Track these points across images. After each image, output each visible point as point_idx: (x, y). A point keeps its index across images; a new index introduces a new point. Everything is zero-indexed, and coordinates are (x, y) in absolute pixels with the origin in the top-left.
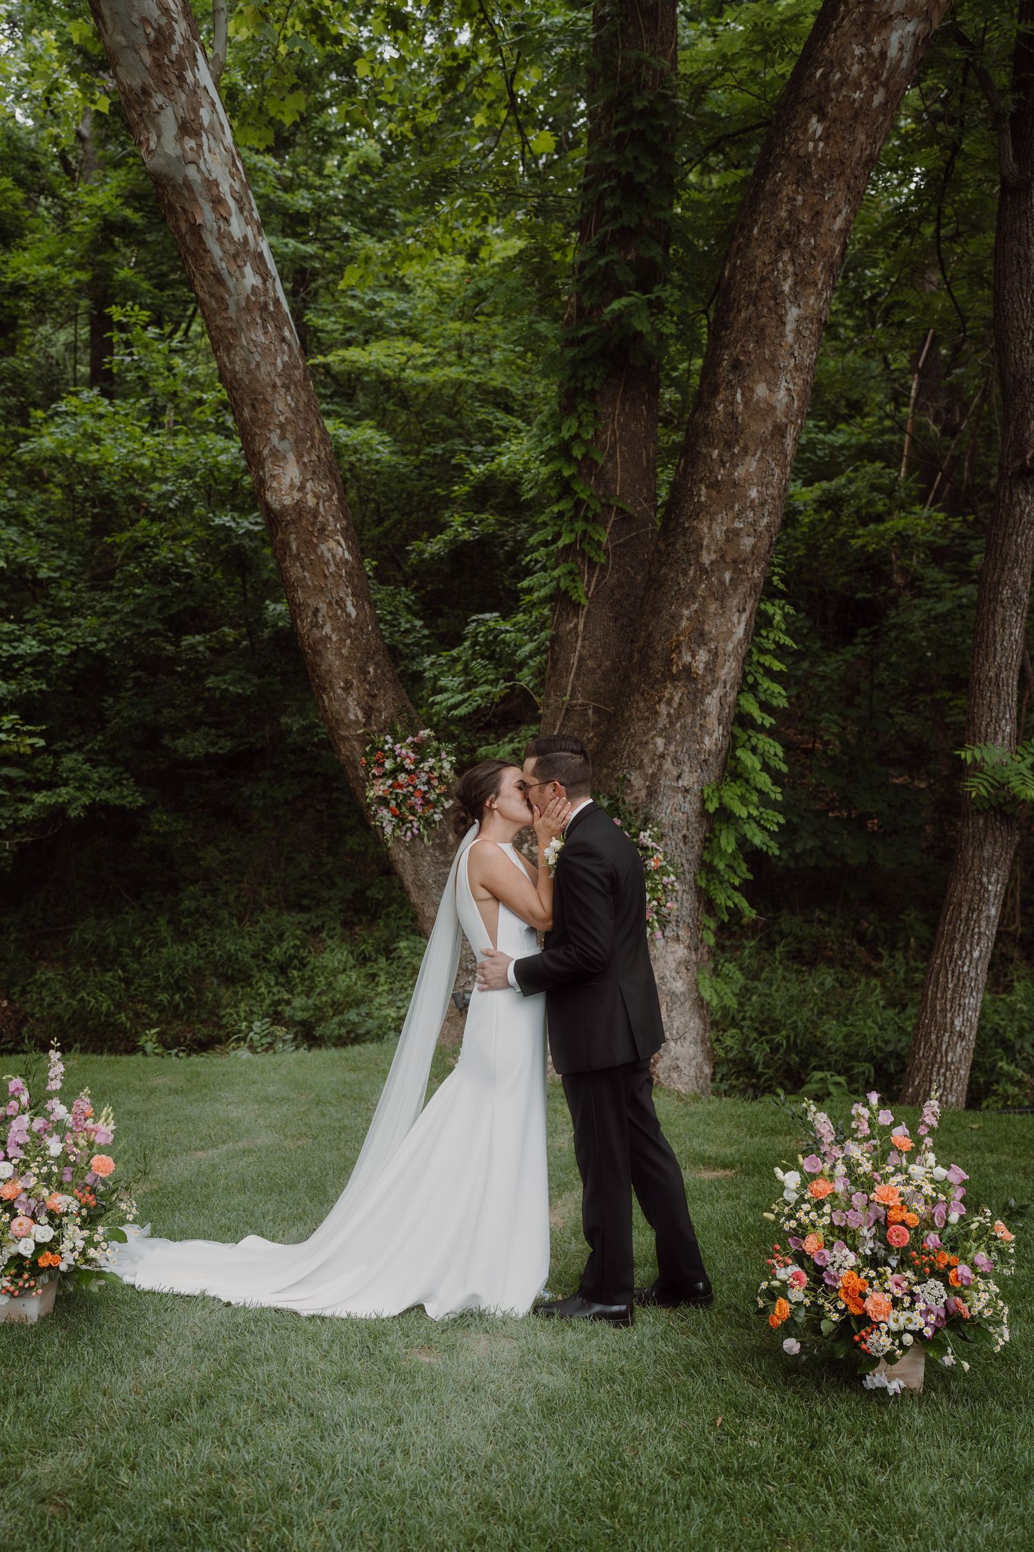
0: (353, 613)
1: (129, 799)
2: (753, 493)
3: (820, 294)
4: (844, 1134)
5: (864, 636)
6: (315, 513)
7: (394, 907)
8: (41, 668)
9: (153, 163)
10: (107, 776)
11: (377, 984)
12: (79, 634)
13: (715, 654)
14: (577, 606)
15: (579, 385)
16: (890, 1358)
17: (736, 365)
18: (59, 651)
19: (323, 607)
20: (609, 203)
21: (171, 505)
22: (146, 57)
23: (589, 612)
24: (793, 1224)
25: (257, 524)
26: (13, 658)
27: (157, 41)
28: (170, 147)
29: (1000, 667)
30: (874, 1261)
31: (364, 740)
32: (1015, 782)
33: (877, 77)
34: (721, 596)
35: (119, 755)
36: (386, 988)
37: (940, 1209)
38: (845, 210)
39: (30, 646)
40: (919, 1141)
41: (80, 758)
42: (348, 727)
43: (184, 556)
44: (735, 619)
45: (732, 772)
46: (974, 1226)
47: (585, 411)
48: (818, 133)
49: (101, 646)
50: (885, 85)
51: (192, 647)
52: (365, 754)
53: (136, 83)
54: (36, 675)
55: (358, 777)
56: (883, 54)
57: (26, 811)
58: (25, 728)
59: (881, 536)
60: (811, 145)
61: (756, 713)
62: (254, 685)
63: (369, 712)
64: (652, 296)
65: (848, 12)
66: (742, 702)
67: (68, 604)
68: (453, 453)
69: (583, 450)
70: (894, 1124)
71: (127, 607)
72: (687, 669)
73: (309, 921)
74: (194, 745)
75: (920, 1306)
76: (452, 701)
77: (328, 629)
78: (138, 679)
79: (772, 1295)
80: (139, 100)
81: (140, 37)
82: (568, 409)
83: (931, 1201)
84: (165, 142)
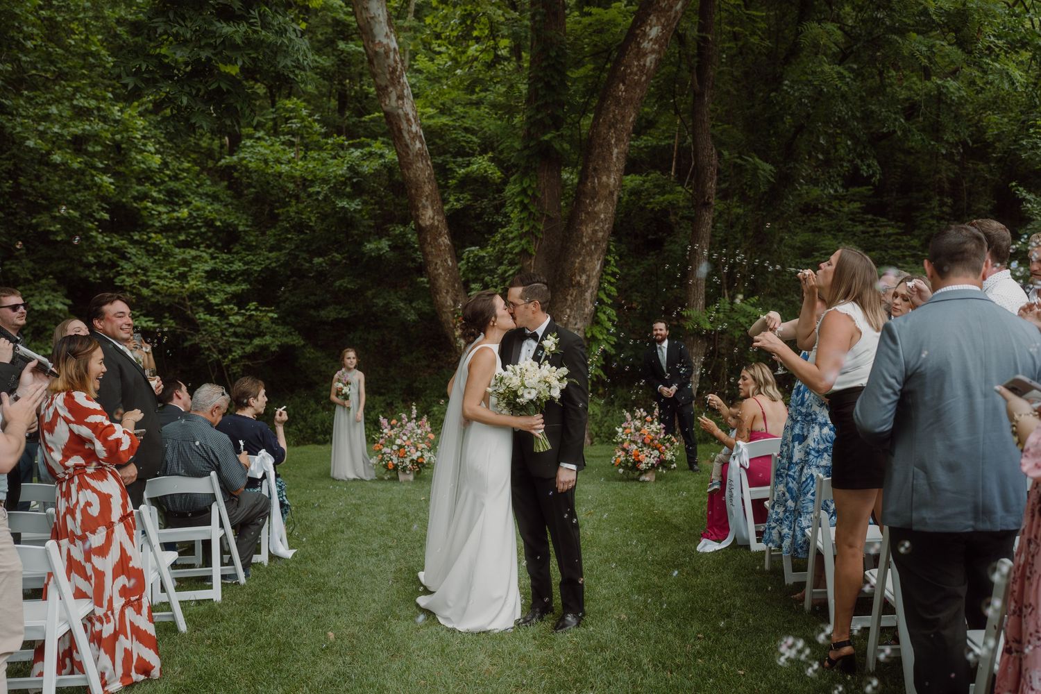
0: (450, 263)
1: (297, 342)
2: (602, 216)
3: (625, 143)
4: (634, 417)
5: (653, 256)
6: (438, 227)
8: (246, 277)
9: (387, 109)
10: (285, 330)
12: (262, 259)
13: (589, 277)
14: (530, 256)
15: (530, 165)
16: (645, 472)
17: (595, 170)
18: (255, 268)
19: (439, 262)
20: (541, 93)
21: (320, 198)
22: (388, 77)
23: (536, 258)
24: (621, 440)
25: (358, 205)
26: (230, 272)
27: (392, 72)
28: (394, 103)
30: (641, 448)
31: (454, 313)
32: (702, 323)
33: (643, 72)
34: (590, 254)
35: (288, 319)
37: (658, 435)
38: (633, 115)
39: (238, 266)
42: (447, 308)
44: (596, 263)
45: (596, 321)
47: (532, 175)
48: (623, 89)
49: (274, 265)
50: (646, 74)
51: (321, 264)
53: (383, 84)
54: (244, 281)
56: (645, 65)
57: (248, 349)
58: (263, 309)
59: (661, 203)
60: (620, 93)
61: (605, 299)
62: (357, 284)
64: (560, 133)
65: (632, 49)
66: (599, 294)
67: (254, 244)
68: (447, 163)
69: (532, 192)
70: (646, 416)
71: (289, 246)
72: (578, 283)
74: (329, 314)
75: (652, 456)
77: (440, 271)
78: (294, 281)
79: (615, 460)
80: (383, 89)
81: (386, 71)
82: (525, 174)
83: (657, 433)
84: (392, 102)
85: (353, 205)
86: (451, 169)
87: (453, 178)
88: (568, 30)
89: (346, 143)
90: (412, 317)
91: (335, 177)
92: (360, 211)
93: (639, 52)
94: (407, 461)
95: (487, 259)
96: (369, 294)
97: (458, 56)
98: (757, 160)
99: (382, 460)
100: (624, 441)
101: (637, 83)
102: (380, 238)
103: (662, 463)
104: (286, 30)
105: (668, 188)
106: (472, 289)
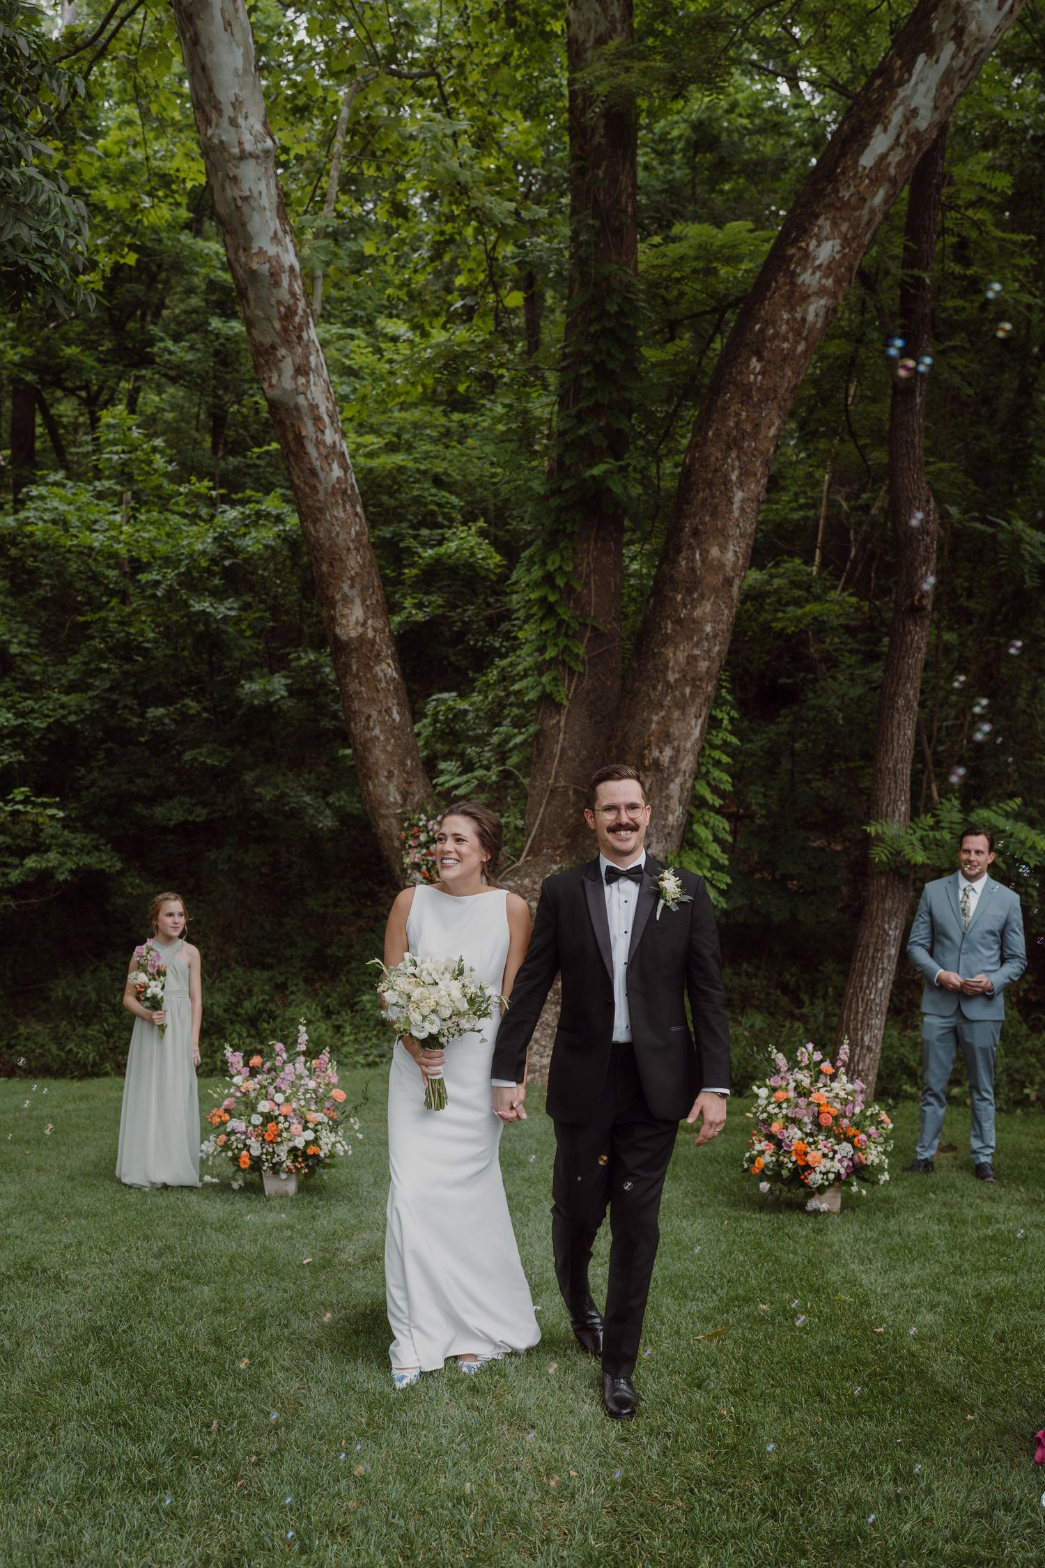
0: (397, 717)
1: (108, 864)
2: (708, 628)
3: (759, 482)
4: (794, 1064)
5: (786, 717)
6: (373, 643)
7: (354, 964)
8: (18, 740)
9: (274, 393)
10: (87, 841)
11: (343, 1035)
12: (50, 706)
13: (677, 750)
14: (558, 707)
15: (561, 527)
16: (821, 1190)
17: (696, 533)
18: (36, 723)
19: (375, 715)
20: (587, 384)
21: (159, 594)
22: (277, 325)
23: (569, 711)
24: (765, 1115)
25: (231, 609)
27: (286, 315)
28: (288, 383)
29: (896, 760)
30: (811, 1135)
31: (402, 818)
32: (908, 850)
33: (800, 334)
34: (682, 705)
35: (94, 822)
36: (352, 1038)
37: (850, 1106)
38: (777, 422)
40: (837, 1069)
41: (59, 826)
42: (388, 807)
43: (142, 630)
44: (693, 723)
45: (688, 842)
46: (868, 1113)
47: (566, 548)
48: (757, 370)
49: (72, 718)
50: (806, 339)
51: (159, 720)
52: (403, 829)
53: (267, 340)
54: (15, 747)
55: (393, 847)
56: (804, 320)
57: (15, 875)
58: (39, 800)
59: (799, 620)
60: (752, 377)
61: (710, 797)
62: (226, 757)
63: (405, 795)
64: (623, 463)
65: (778, 288)
66: (698, 787)
67: (38, 678)
68: (402, 537)
69: (565, 580)
70: (822, 1061)
71: (102, 684)
72: (656, 763)
73: (271, 979)
74: (171, 812)
75: (838, 1156)
76: (453, 783)
77: (377, 731)
79: (752, 1160)
80: (267, 352)
81: (274, 312)
82: (551, 545)
83: (845, 1102)
84: (284, 380)
85: (222, 609)
86: (408, 549)
87: (412, 565)
88: (641, 267)
89: (214, 493)
90: (327, 822)
91: (191, 556)
92: (238, 620)
93: (792, 292)
94: (283, 1152)
95: (470, 716)
96: (249, 777)
97: (425, 321)
98: (1020, 524)
99: (226, 1147)
100: (771, 1117)
101: (787, 358)
102: (272, 672)
103: (860, 1171)
104: (19, 155)
105: (817, 590)
106: (442, 772)
